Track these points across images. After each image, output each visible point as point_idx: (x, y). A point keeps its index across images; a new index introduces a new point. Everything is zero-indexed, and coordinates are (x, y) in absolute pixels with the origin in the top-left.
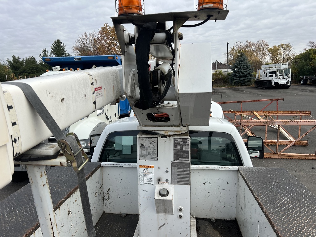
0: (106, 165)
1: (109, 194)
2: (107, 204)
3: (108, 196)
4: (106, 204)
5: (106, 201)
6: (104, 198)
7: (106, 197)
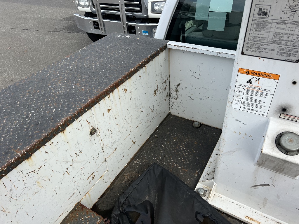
0: (175, 48)
1: (178, 92)
2: (175, 103)
3: (177, 94)
4: (173, 103)
5: (173, 100)
6: (171, 95)
7: (174, 95)
